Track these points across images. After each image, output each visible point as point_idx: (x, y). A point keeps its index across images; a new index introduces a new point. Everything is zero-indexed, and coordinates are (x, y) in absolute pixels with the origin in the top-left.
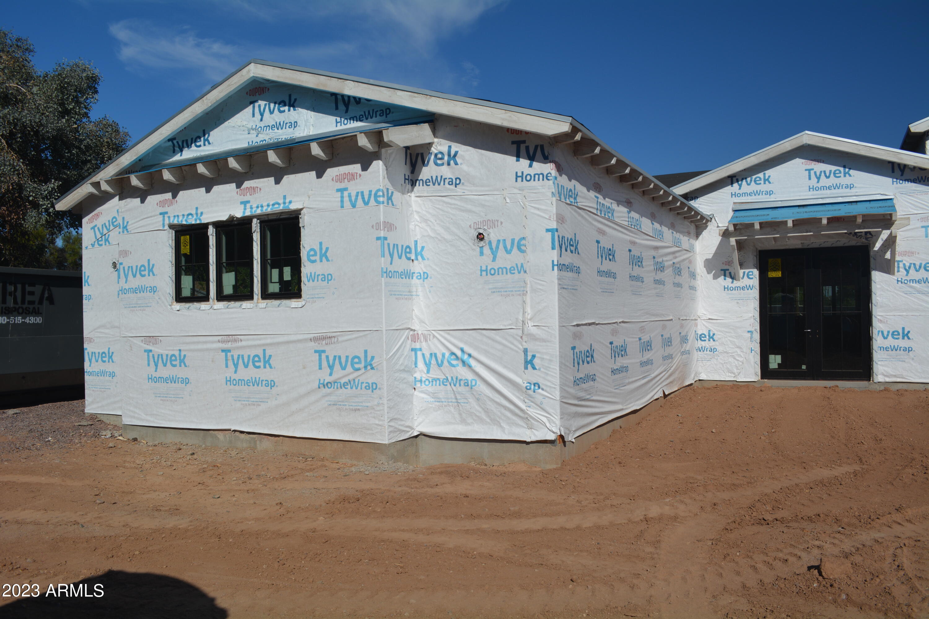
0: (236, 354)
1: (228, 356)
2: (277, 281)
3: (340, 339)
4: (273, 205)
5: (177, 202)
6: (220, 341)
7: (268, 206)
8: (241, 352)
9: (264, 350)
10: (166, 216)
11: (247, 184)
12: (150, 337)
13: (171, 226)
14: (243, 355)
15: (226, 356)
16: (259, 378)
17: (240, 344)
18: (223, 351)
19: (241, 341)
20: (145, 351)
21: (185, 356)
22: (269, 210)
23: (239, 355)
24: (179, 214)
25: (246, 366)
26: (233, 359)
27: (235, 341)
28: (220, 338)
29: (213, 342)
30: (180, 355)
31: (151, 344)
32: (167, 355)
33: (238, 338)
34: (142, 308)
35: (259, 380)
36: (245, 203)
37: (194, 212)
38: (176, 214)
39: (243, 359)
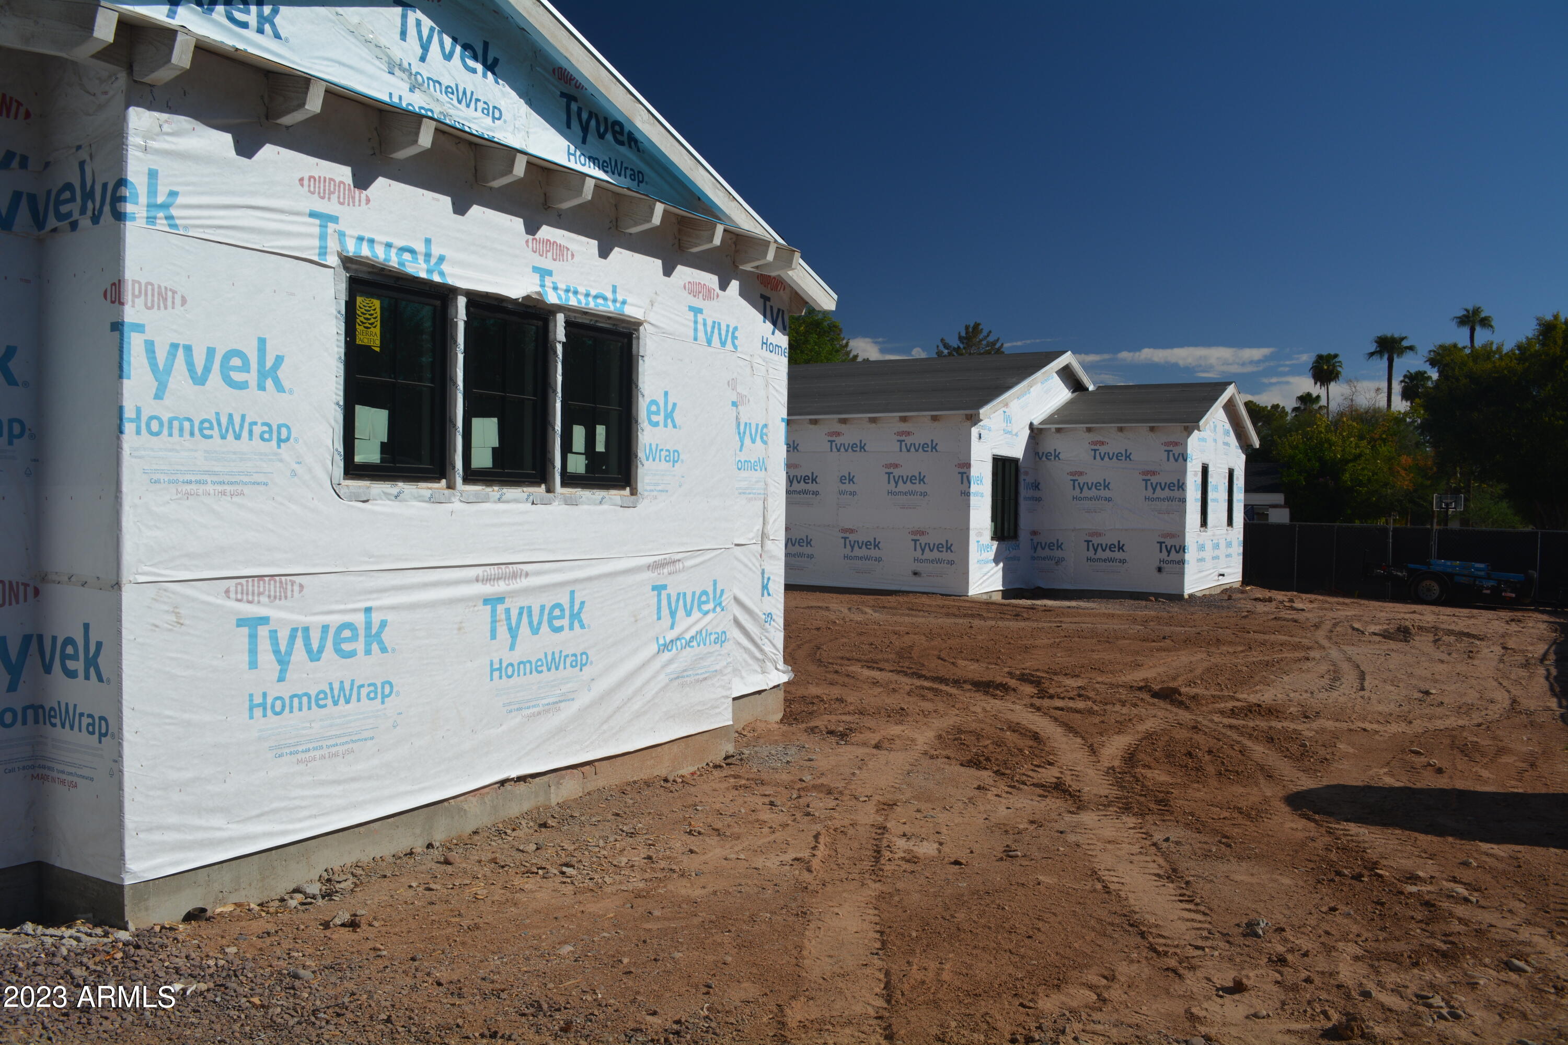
0: (513, 605)
1: (498, 612)
2: (583, 451)
3: (688, 563)
4: (596, 297)
5: (368, 201)
6: (481, 578)
7: (587, 295)
8: (524, 602)
9: (572, 593)
10: (331, 227)
11: (546, 232)
12: (261, 577)
13: (347, 262)
14: (530, 607)
15: (494, 611)
16: (561, 652)
17: (524, 583)
18: (486, 601)
19: (527, 575)
20: (241, 623)
21: (383, 624)
22: (592, 305)
23: (522, 608)
24: (377, 238)
25: (535, 631)
26: (508, 618)
27: (514, 576)
28: (479, 571)
29: (467, 581)
30: (368, 625)
31: (264, 599)
32: (325, 628)
33: (522, 570)
34: (228, 488)
35: (560, 657)
36: (544, 273)
37: (420, 247)
38: (367, 235)
39: (530, 615)
